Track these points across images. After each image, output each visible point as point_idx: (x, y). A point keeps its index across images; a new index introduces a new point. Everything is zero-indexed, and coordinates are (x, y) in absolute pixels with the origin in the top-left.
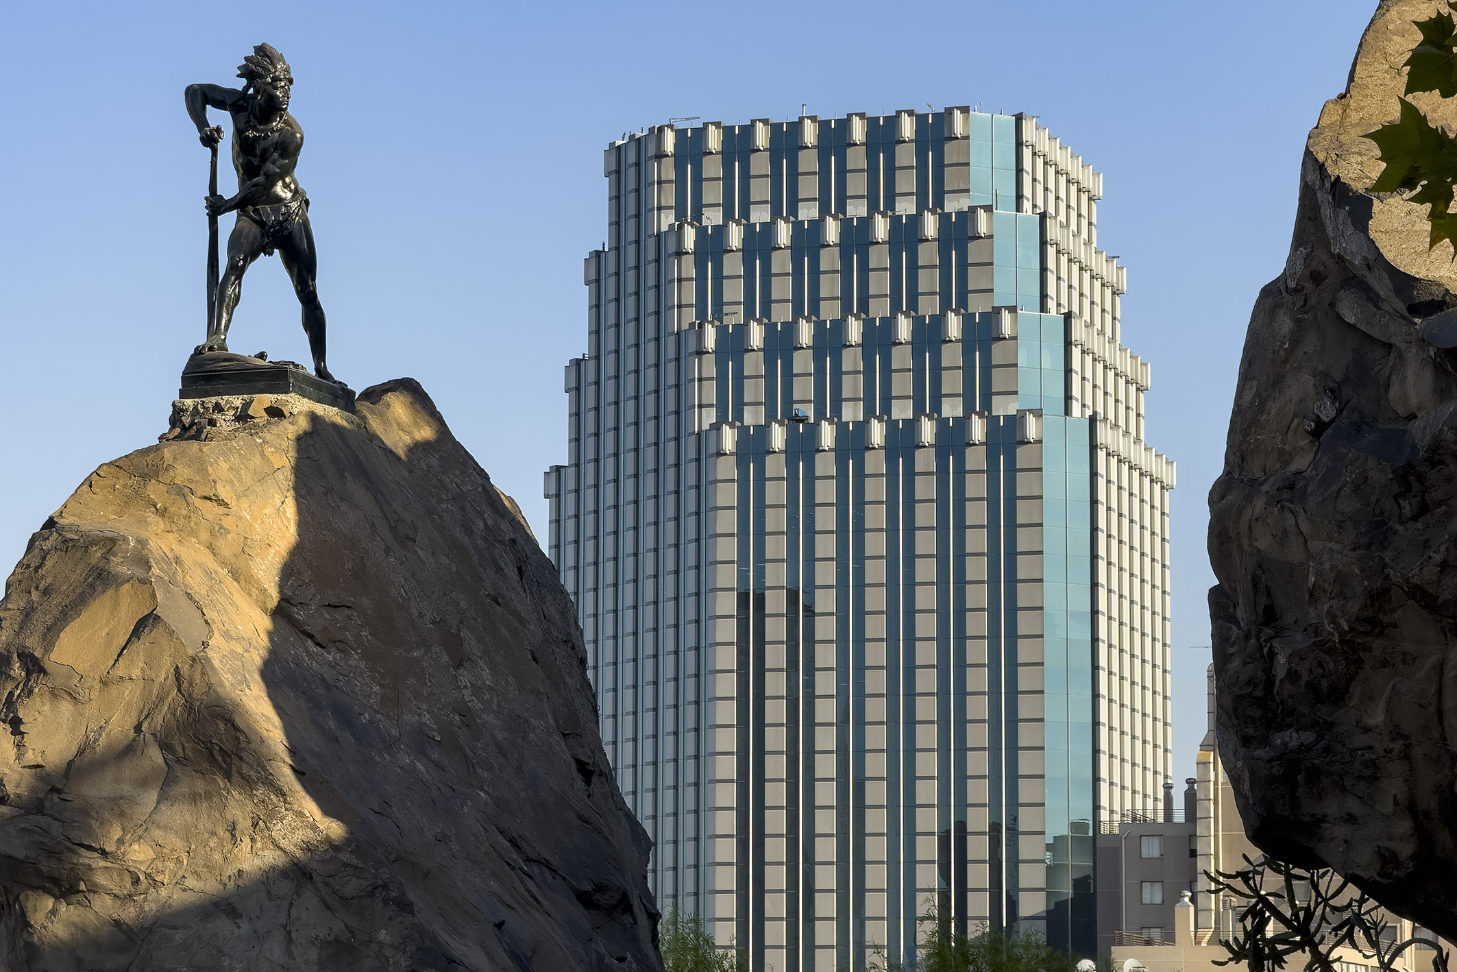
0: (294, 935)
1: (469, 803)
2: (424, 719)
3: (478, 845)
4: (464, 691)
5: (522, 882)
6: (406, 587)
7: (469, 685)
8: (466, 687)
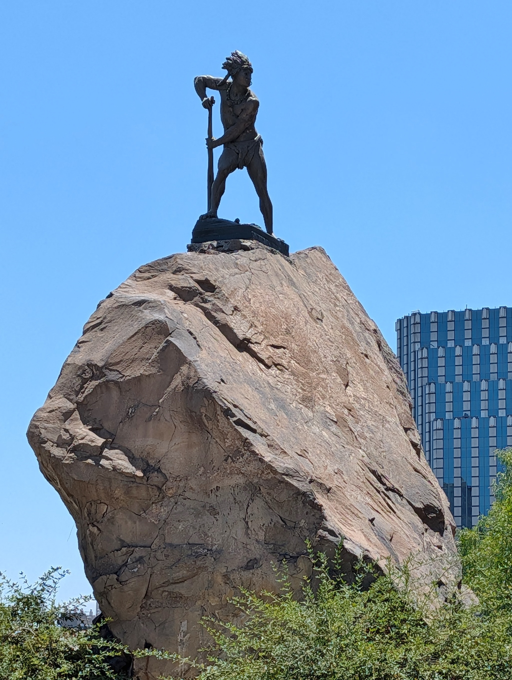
0: (250, 523)
1: (353, 455)
2: (327, 410)
3: (359, 477)
4: (349, 398)
5: (384, 500)
6: (317, 341)
7: (352, 395)
8: (350, 396)
